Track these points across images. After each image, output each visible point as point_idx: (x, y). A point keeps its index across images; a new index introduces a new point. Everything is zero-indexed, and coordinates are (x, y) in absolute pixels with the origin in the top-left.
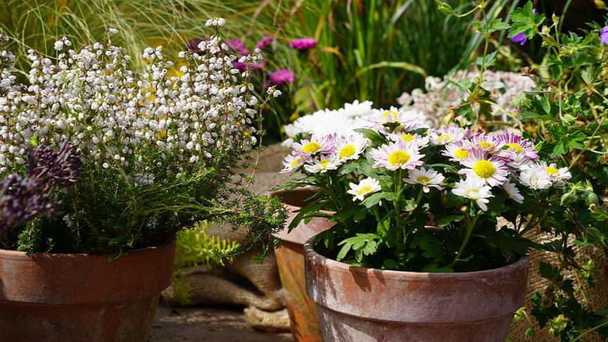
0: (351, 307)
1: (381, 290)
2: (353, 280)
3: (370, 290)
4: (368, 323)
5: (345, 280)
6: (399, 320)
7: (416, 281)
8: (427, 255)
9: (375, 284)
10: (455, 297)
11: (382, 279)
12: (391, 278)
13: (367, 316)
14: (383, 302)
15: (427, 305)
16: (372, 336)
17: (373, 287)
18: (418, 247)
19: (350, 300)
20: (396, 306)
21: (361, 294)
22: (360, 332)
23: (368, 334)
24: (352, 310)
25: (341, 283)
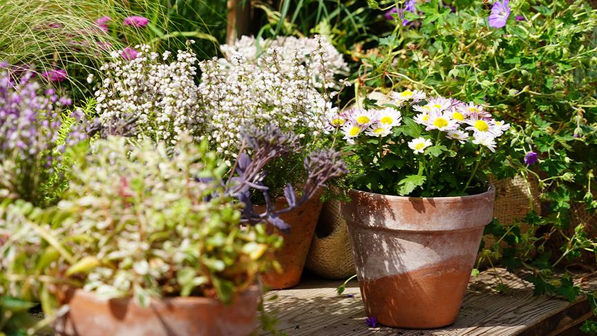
0: (409, 225)
1: (433, 211)
2: (412, 206)
3: (424, 212)
4: (418, 235)
5: (404, 208)
6: (443, 229)
7: (455, 202)
8: (452, 186)
9: (428, 207)
10: (475, 210)
11: (433, 203)
12: (439, 202)
13: (422, 229)
14: (434, 219)
15: (459, 218)
16: (421, 243)
17: (427, 210)
18: (445, 181)
19: (409, 220)
20: (442, 220)
21: (417, 215)
22: (411, 242)
23: (418, 242)
24: (410, 228)
25: (402, 210)
